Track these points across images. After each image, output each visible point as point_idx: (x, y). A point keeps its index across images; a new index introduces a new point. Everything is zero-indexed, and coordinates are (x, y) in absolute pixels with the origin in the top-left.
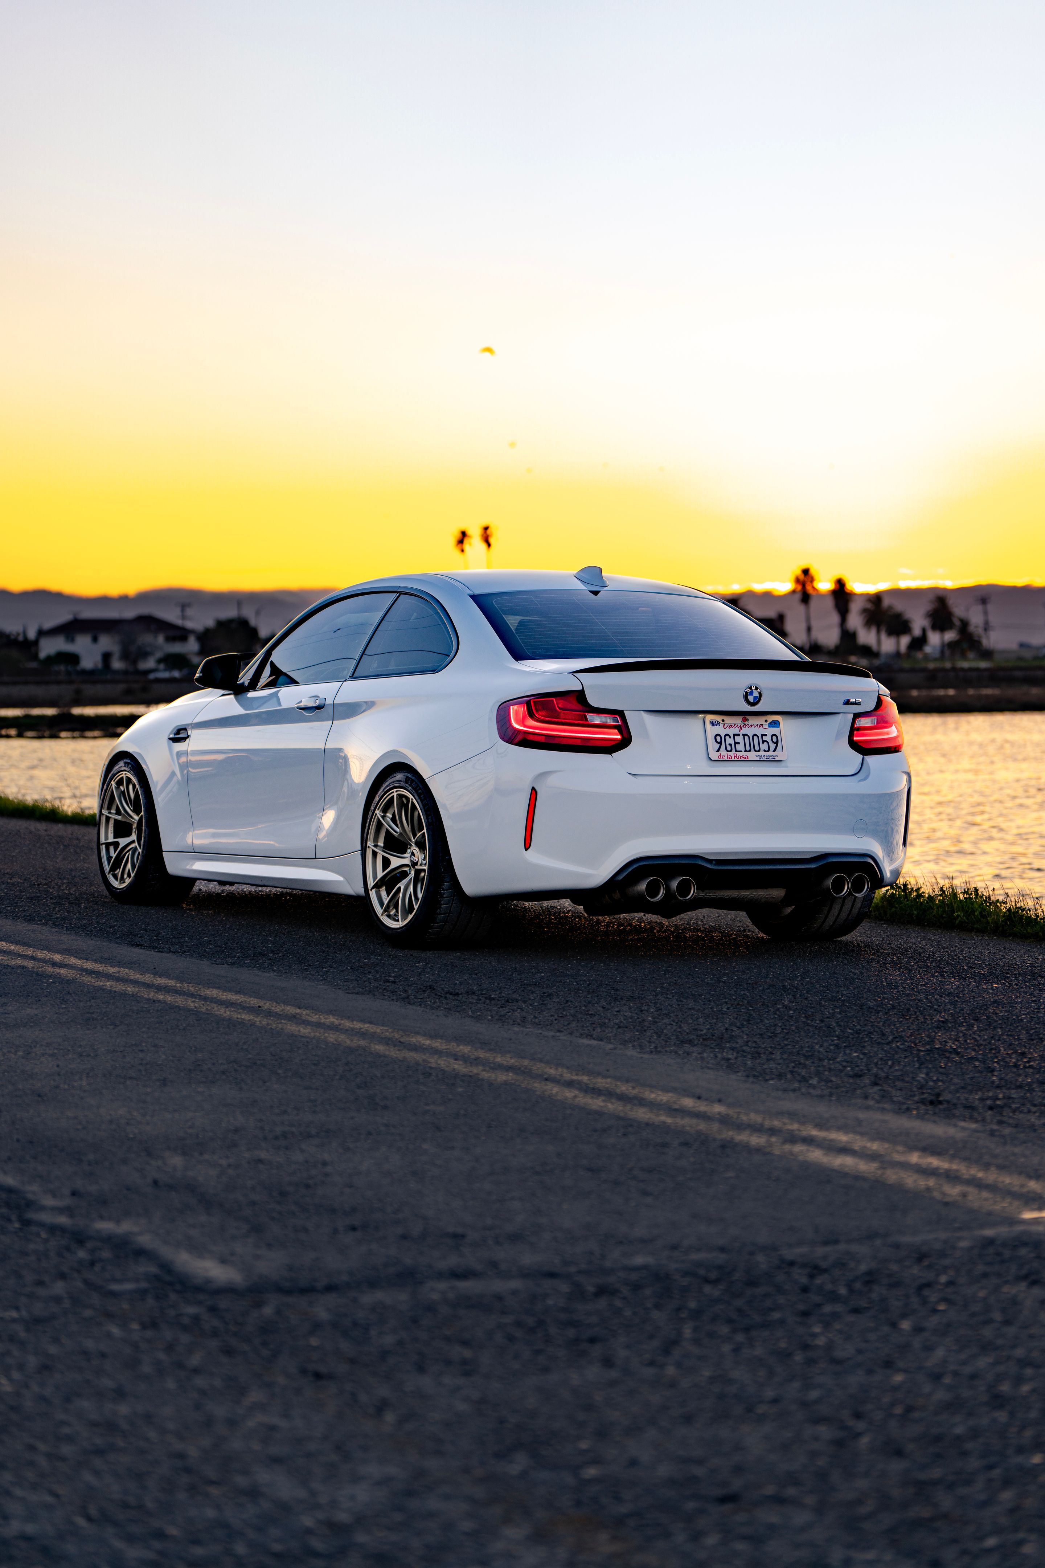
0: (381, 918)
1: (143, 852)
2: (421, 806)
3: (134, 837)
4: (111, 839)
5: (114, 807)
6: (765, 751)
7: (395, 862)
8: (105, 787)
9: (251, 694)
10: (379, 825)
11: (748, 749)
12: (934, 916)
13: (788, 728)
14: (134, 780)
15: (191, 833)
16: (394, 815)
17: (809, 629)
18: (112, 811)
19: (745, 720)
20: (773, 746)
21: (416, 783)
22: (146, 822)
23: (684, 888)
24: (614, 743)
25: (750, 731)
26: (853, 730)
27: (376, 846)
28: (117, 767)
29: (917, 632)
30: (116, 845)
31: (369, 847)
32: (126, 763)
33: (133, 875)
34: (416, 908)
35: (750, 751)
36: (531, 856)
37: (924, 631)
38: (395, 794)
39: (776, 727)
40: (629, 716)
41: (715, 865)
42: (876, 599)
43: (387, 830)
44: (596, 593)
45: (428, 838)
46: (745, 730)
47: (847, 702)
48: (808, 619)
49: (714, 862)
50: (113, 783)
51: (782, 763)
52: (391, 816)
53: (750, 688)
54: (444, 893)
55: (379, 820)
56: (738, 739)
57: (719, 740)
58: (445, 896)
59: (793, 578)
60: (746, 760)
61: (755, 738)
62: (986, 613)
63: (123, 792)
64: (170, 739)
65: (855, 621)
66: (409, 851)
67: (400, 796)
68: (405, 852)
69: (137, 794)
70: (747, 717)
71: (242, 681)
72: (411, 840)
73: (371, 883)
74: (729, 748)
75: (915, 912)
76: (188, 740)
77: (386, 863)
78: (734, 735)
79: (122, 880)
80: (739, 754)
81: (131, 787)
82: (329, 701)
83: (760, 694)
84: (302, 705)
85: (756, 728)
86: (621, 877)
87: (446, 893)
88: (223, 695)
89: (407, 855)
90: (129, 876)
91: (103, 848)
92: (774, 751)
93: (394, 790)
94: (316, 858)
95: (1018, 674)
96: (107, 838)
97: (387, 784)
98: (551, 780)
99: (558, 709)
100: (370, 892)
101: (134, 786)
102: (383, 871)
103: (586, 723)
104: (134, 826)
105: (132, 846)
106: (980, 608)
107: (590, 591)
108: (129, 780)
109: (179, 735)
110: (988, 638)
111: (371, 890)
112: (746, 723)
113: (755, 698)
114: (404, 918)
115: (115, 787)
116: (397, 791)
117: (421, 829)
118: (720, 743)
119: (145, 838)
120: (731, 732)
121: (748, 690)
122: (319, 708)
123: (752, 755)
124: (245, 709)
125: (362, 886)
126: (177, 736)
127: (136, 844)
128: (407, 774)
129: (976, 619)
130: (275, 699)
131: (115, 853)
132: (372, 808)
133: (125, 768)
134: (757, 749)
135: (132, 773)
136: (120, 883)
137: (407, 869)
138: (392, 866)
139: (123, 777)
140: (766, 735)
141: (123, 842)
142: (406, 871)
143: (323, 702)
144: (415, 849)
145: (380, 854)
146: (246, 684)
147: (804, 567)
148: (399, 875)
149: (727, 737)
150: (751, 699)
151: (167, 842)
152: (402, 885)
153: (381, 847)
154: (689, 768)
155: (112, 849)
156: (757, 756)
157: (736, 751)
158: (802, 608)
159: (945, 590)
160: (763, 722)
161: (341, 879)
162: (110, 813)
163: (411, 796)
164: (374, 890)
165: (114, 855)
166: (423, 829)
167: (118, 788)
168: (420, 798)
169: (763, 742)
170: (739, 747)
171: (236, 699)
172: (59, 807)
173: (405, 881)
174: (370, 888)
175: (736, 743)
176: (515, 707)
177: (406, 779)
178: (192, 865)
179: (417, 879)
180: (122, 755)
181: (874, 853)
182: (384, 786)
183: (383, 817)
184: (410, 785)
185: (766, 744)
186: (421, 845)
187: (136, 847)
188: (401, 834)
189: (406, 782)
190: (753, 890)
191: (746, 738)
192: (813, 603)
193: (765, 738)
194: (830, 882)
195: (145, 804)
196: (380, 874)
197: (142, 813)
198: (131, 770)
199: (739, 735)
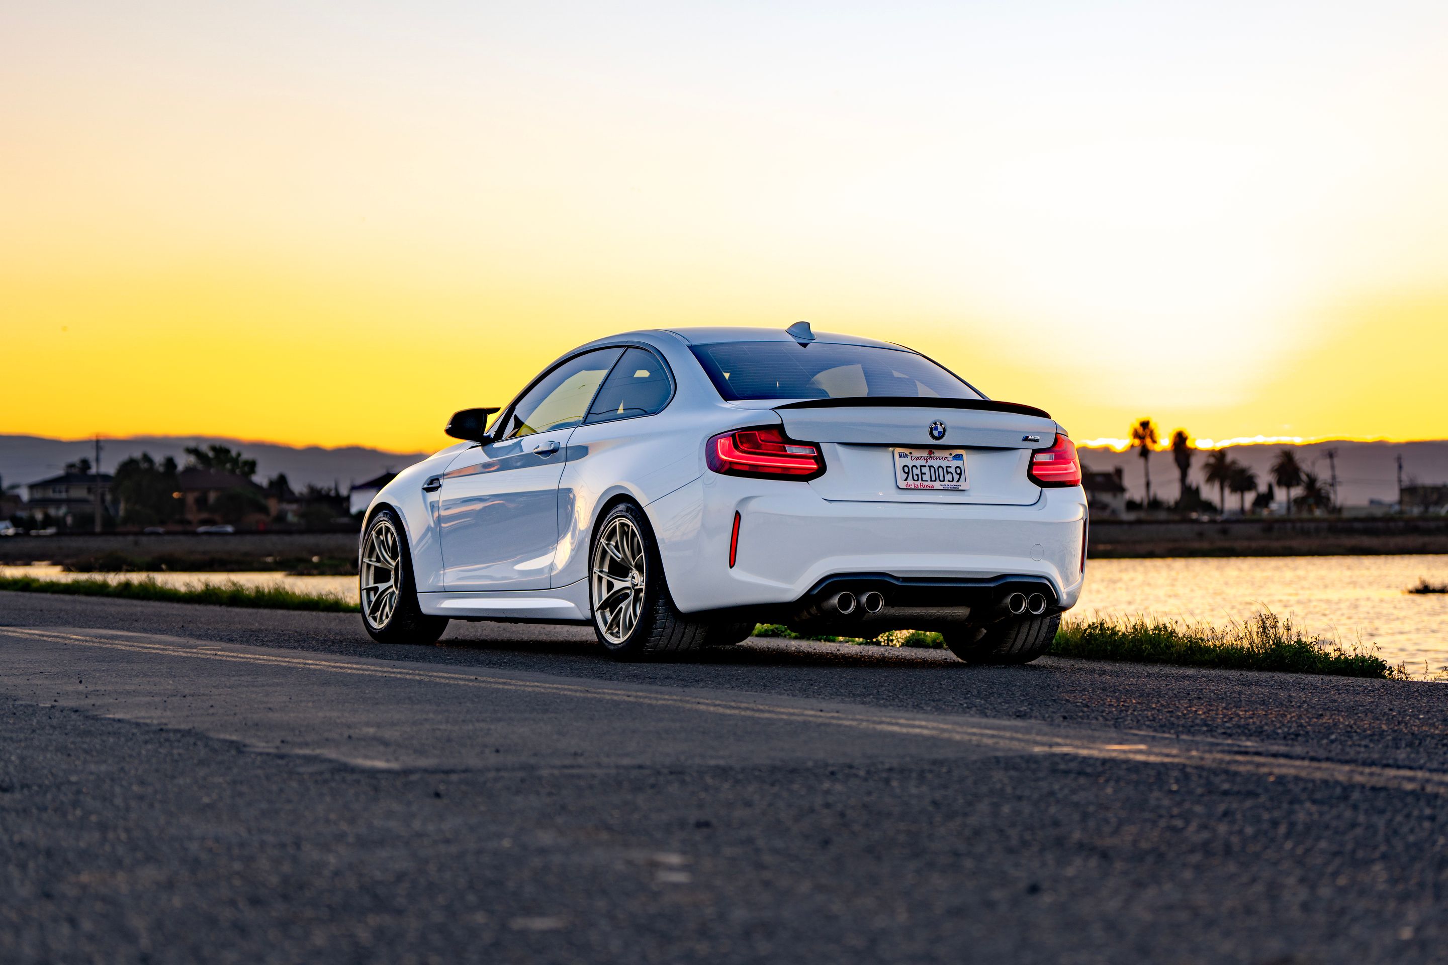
0: (605, 635)
1: (399, 594)
2: (640, 532)
3: (392, 582)
4: (372, 584)
5: (375, 555)
6: (949, 481)
7: (618, 585)
8: (366, 537)
9: (497, 445)
10: (604, 552)
11: (933, 479)
12: (1125, 650)
13: (970, 461)
14: (393, 529)
15: (442, 572)
16: (617, 543)
17: (1148, 485)
18: (372, 559)
19: (930, 453)
20: (956, 477)
21: (635, 511)
22: (402, 566)
23: (873, 602)
24: (812, 471)
25: (936, 463)
26: (1032, 464)
27: (601, 571)
28: (377, 518)
29: (1263, 488)
30: (376, 589)
31: (595, 573)
32: (384, 513)
33: (390, 616)
34: (635, 624)
35: (935, 481)
36: (736, 573)
37: (1270, 487)
38: (617, 523)
39: (960, 460)
40: (824, 447)
41: (902, 582)
42: (1220, 455)
43: (611, 557)
44: (804, 345)
45: (646, 561)
46: (930, 463)
47: (1026, 439)
48: (1147, 474)
49: (901, 580)
50: (373, 533)
51: (966, 493)
52: (614, 544)
53: (935, 424)
54: (659, 610)
55: (604, 548)
56: (924, 470)
57: (907, 471)
58: (660, 612)
59: (1130, 431)
60: (932, 489)
61: (940, 469)
62: (1333, 467)
63: (383, 541)
64: (424, 489)
65: (1196, 476)
66: (630, 575)
67: (623, 525)
68: (627, 576)
69: (394, 541)
70: (933, 451)
71: (488, 434)
72: (631, 565)
73: (597, 605)
74: (916, 478)
75: (1109, 648)
76: (440, 489)
77: (610, 586)
78: (921, 466)
79: (381, 620)
80: (925, 483)
81: (389, 535)
82: (563, 445)
83: (944, 429)
84: (539, 450)
85: (941, 460)
86: (816, 592)
87: (661, 609)
88: (472, 447)
89: (629, 579)
90: (387, 617)
91: (364, 593)
92: (958, 481)
93: (617, 520)
94: (551, 589)
95: (1357, 525)
96: (367, 584)
97: (610, 514)
98: (752, 506)
99: (760, 441)
100: (596, 613)
101: (392, 534)
102: (608, 593)
103: (785, 453)
104: (393, 573)
105: (391, 590)
106: (1327, 462)
107: (798, 343)
108: (388, 529)
109: (432, 485)
110: (1335, 492)
111: (597, 611)
112: (932, 455)
113: (939, 433)
114: (624, 635)
115: (376, 537)
116: (619, 520)
117: (640, 552)
118: (908, 473)
119: (401, 580)
120: (918, 463)
121: (933, 426)
122: (554, 451)
123: (937, 485)
124: (490, 458)
125: (589, 607)
126: (430, 486)
127: (394, 588)
128: (627, 505)
129: (1323, 474)
130: (518, 449)
131: (375, 596)
132: (598, 537)
133: (384, 519)
134: (942, 479)
135: (390, 522)
136: (379, 624)
137: (628, 591)
138: (616, 588)
139: (382, 527)
140: (950, 467)
141: (382, 586)
142: (628, 593)
143: (557, 446)
144: (635, 573)
145: (605, 578)
146: (492, 436)
147: (1144, 418)
148: (620, 596)
149: (914, 468)
150: (936, 433)
151: (421, 584)
152: (623, 605)
153: (605, 572)
154: (881, 495)
155: (372, 593)
156: (941, 485)
157: (922, 480)
158: (1141, 461)
159: (1293, 446)
160: (948, 456)
161: (572, 605)
162: (370, 561)
163: (631, 524)
164: (599, 611)
165: (373, 599)
166: (641, 552)
167: (378, 537)
168: (638, 525)
169: (948, 473)
170: (925, 477)
171: (483, 450)
172: (342, 599)
173: (626, 602)
174: (595, 610)
175: (922, 474)
176: (722, 441)
177: (627, 508)
178: (441, 603)
179: (636, 599)
180: (383, 507)
181: (1049, 574)
182: (609, 516)
183: (607, 545)
184: (630, 514)
185: (950, 475)
186: (639, 568)
187: (394, 591)
188: (623, 559)
189: (627, 511)
190: (940, 608)
191: (932, 469)
192: (1152, 458)
193: (949, 470)
194: (1008, 600)
195: (402, 550)
196: (605, 596)
197: (399, 558)
198: (390, 519)
199: (925, 466)
